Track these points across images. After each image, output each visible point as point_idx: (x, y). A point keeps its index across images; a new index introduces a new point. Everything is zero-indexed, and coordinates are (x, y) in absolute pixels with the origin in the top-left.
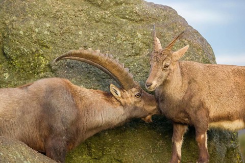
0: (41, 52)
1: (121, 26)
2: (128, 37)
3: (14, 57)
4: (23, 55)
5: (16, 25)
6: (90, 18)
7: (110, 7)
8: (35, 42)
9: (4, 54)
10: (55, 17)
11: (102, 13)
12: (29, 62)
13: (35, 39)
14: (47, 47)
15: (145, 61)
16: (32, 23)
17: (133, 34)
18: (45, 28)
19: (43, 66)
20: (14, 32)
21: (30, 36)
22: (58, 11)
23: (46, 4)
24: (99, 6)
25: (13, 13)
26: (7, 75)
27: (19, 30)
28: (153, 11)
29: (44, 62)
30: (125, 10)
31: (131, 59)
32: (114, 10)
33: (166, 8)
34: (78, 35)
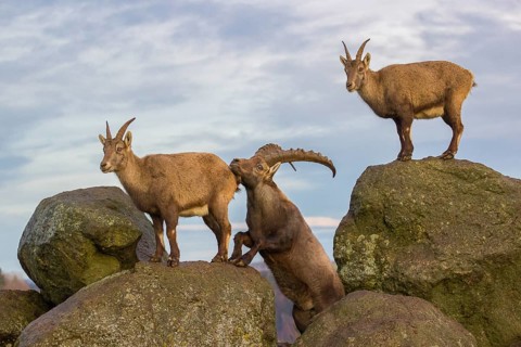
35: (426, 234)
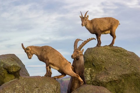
0: (103, 64)
1: (122, 57)
2: (125, 60)
3: (96, 65)
4: (98, 65)
5: (96, 57)
6: (114, 55)
7: (119, 52)
8: (101, 62)
9: (93, 65)
10: (105, 55)
11: (117, 54)
12: (100, 67)
13: (101, 61)
14: (104, 63)
15: (130, 66)
16: (100, 56)
17: (126, 59)
18: (104, 58)
19: (103, 68)
20: (96, 59)
21: (100, 60)
22: (106, 53)
23: (103, 51)
24: (116, 52)
25: (95, 54)
26: (93, 70)
27: (97, 58)
28: (130, 53)
29: (103, 67)
30: (123, 53)
31: (126, 66)
32: (120, 53)
33: (133, 53)
34: (112, 60)
35: (105, 68)
